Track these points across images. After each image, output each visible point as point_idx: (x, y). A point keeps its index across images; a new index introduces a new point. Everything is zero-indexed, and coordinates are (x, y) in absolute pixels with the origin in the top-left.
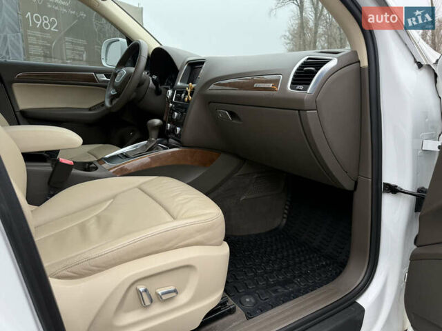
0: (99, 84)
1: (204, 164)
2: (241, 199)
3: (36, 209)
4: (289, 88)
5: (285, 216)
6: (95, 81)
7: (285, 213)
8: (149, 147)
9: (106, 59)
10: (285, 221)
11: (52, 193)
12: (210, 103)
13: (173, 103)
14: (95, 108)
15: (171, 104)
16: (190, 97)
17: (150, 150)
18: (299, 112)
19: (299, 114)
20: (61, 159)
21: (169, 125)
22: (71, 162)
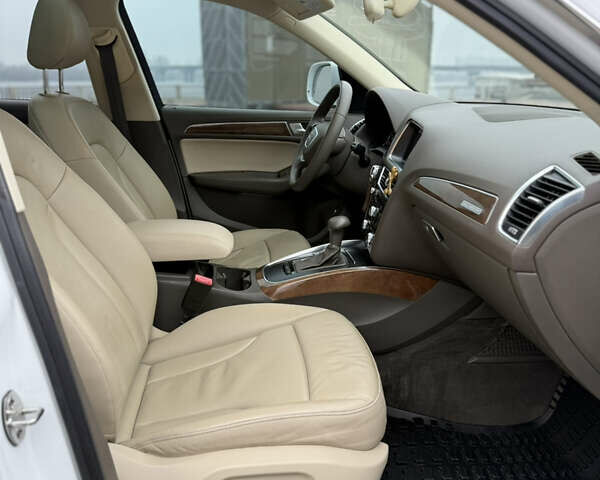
0: (292, 137)
1: (407, 295)
2: (470, 362)
3: (164, 337)
4: (500, 228)
5: (554, 404)
6: (288, 134)
7: (555, 400)
8: (327, 258)
9: (314, 92)
10: (551, 412)
11: (186, 317)
12: (414, 206)
13: (377, 187)
14: (285, 172)
15: (373, 189)
16: (390, 190)
17: (329, 262)
18: (508, 270)
19: (509, 274)
20: (197, 276)
21: (366, 222)
22: (210, 280)
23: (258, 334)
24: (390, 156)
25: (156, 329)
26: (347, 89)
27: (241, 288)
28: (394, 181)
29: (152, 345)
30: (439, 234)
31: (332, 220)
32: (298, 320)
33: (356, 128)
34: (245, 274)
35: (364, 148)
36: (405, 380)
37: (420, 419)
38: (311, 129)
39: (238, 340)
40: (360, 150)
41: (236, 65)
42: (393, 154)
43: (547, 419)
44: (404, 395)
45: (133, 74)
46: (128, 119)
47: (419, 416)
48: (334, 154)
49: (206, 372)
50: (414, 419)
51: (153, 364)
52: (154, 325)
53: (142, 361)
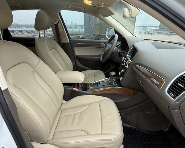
0: (102, 47)
2: (146, 113)
3: (66, 103)
4: (166, 92)
12: (134, 73)
13: (123, 64)
14: (99, 56)
15: (122, 64)
16: (128, 67)
17: (110, 84)
18: (169, 107)
19: (169, 108)
20: (74, 88)
21: (120, 73)
22: (77, 89)
23: (90, 104)
24: (127, 55)
25: (63, 100)
26: (117, 36)
27: (86, 90)
28: (129, 64)
29: (62, 105)
30: (142, 83)
31: (111, 73)
32: (100, 101)
33: (118, 45)
34: (87, 85)
35: (120, 52)
36: (128, 116)
37: (132, 127)
38: (106, 46)
39: (84, 105)
40: (119, 53)
41: (92, 26)
42: (128, 55)
43: (167, 130)
44: (127, 120)
45: (63, 31)
46: (62, 42)
47: (131, 126)
48: (112, 53)
49: (75, 115)
50: (130, 127)
51: (62, 110)
52: (63, 99)
53: (59, 110)
